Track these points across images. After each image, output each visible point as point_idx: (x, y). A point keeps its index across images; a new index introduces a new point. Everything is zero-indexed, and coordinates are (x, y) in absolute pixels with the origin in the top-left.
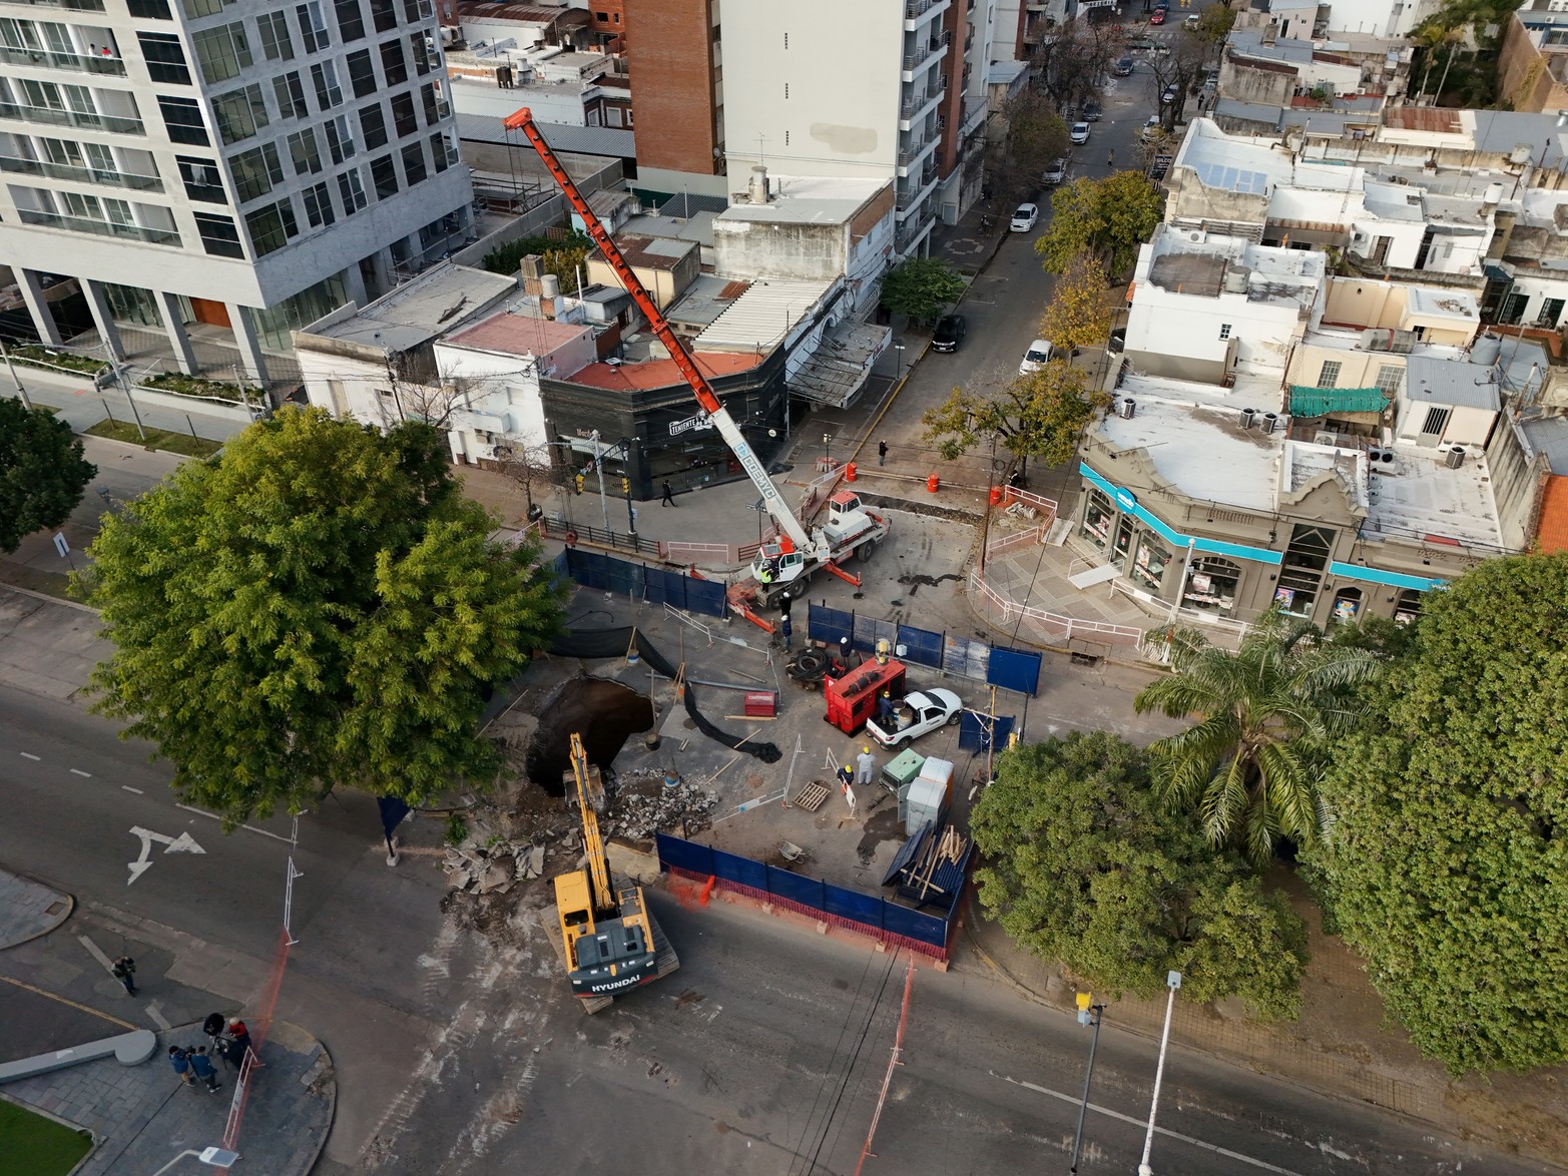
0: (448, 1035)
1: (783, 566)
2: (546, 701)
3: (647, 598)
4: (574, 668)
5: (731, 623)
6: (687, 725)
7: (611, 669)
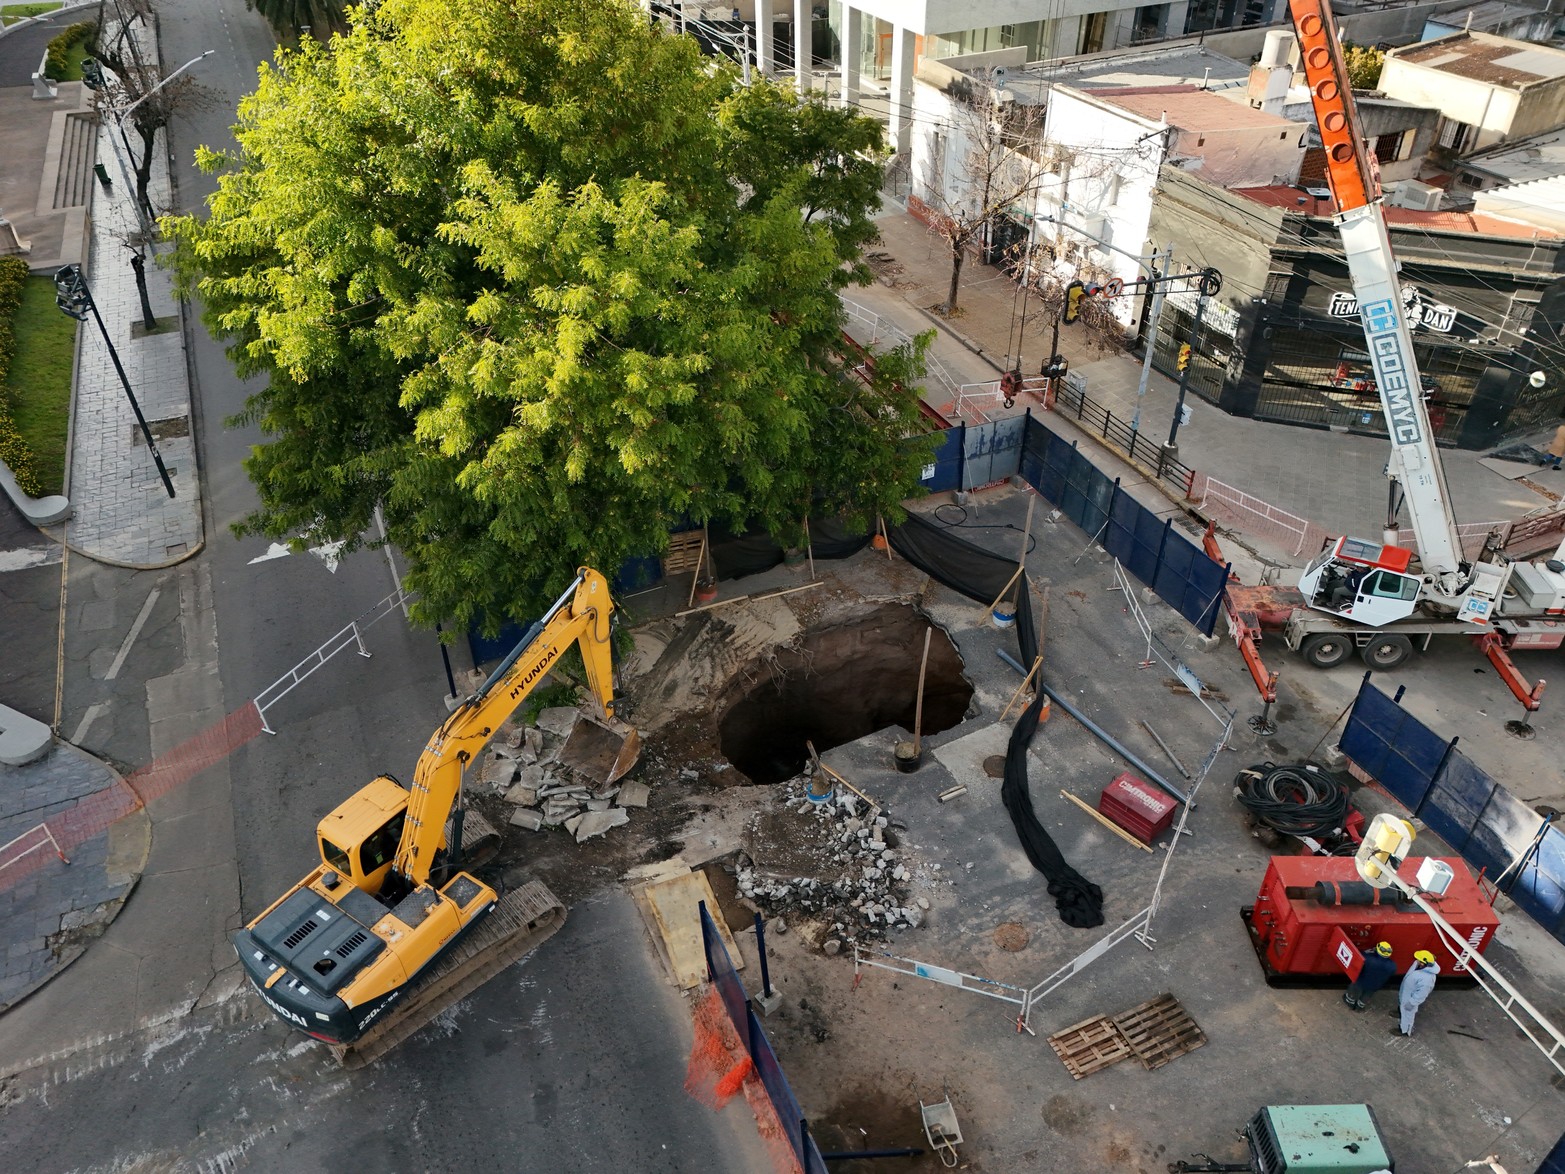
0: (234, 998)
1: (1368, 589)
2: (834, 611)
3: (1104, 545)
4: (915, 584)
5: (1214, 649)
6: (989, 765)
7: (958, 616)
